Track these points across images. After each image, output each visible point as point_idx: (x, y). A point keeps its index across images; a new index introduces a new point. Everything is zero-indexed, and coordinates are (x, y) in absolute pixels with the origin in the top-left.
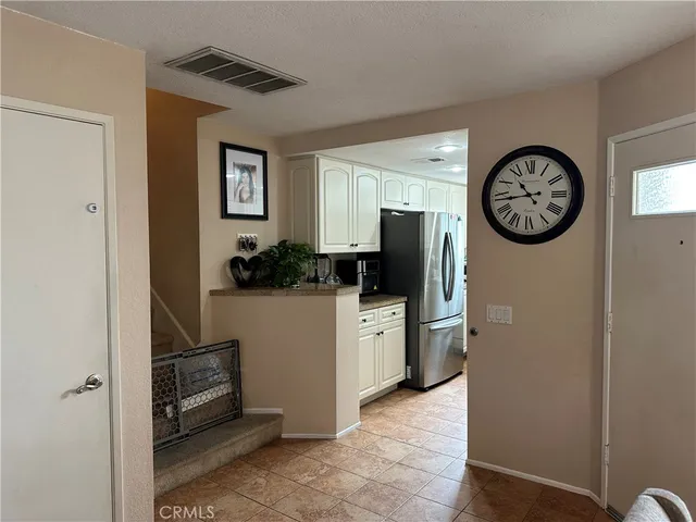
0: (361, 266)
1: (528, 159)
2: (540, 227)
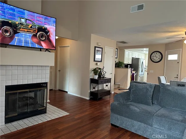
0: (129, 66)
1: (156, 52)
2: (157, 61)
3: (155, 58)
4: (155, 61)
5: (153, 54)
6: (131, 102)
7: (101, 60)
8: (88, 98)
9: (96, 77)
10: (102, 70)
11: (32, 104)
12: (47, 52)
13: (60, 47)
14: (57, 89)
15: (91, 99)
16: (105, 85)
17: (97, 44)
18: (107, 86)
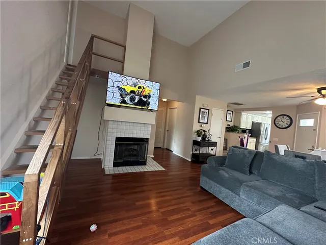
0: (247, 131)
1: (283, 116)
2: (284, 127)
3: (281, 123)
4: (281, 127)
5: (279, 118)
6: (225, 167)
7: (207, 122)
8: (190, 160)
9: (199, 139)
10: (207, 133)
11: (135, 155)
12: (150, 112)
13: (170, 109)
14: (165, 147)
15: (192, 161)
16: (210, 148)
17: (203, 105)
18: (212, 150)
